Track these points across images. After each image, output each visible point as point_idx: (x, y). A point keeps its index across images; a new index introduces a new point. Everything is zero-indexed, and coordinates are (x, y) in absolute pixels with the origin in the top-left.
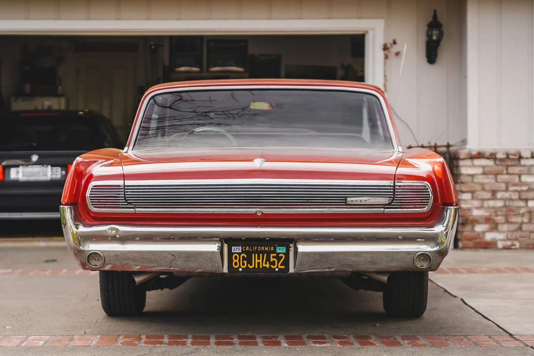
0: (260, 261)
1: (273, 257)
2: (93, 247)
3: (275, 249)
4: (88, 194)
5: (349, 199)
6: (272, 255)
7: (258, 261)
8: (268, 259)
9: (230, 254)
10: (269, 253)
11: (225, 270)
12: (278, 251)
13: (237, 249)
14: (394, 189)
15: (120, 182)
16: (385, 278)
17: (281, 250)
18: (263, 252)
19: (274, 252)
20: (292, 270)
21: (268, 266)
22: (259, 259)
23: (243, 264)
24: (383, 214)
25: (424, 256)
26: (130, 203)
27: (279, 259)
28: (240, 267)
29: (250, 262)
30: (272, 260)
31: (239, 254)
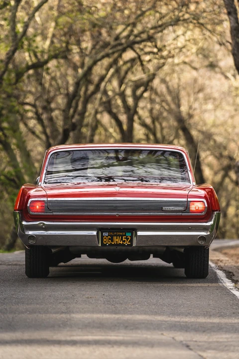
0: (118, 240)
1: (125, 238)
2: (31, 233)
3: (125, 234)
4: (28, 205)
5: (164, 208)
6: (124, 237)
7: (117, 240)
8: (122, 239)
9: (102, 236)
10: (122, 236)
11: (100, 245)
12: (127, 235)
13: (105, 234)
14: (187, 203)
15: (45, 199)
16: (182, 250)
17: (129, 234)
18: (119, 236)
19: (125, 235)
20: (134, 245)
21: (122, 243)
22: (117, 239)
23: (109, 242)
24: (182, 216)
25: (202, 238)
26: (50, 210)
27: (127, 239)
28: (107, 243)
29: (112, 241)
30: (124, 239)
31: (107, 236)
